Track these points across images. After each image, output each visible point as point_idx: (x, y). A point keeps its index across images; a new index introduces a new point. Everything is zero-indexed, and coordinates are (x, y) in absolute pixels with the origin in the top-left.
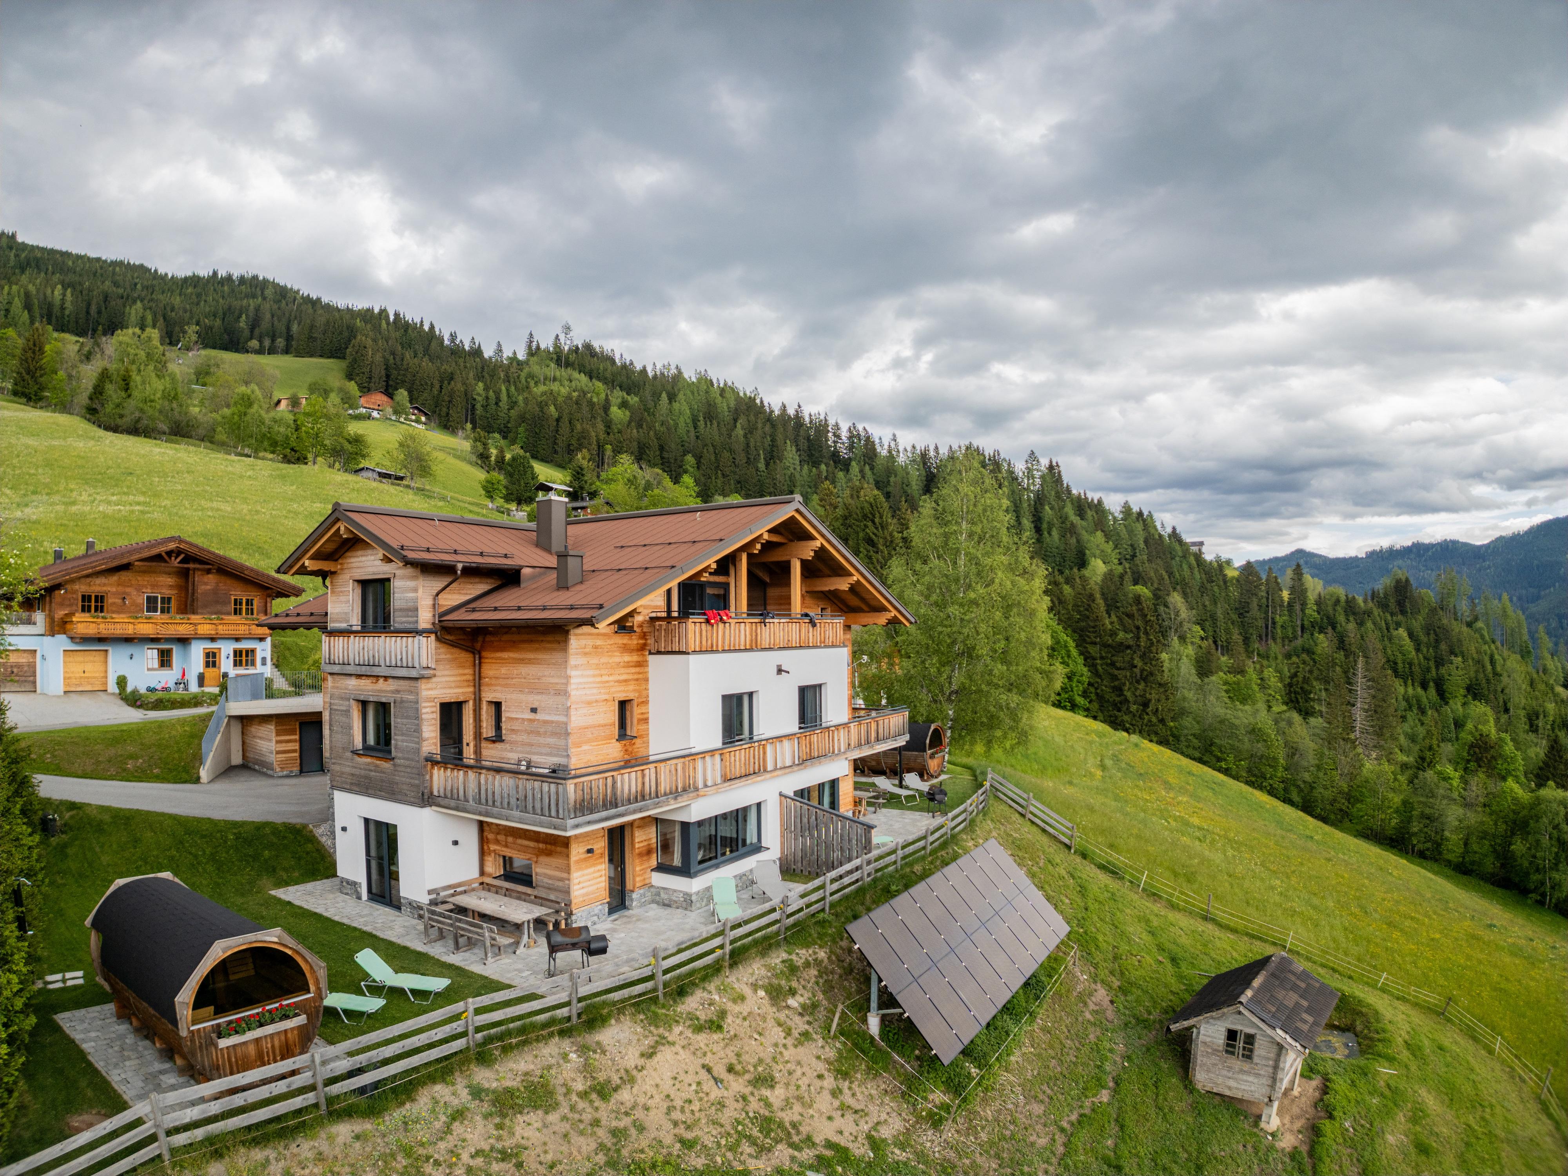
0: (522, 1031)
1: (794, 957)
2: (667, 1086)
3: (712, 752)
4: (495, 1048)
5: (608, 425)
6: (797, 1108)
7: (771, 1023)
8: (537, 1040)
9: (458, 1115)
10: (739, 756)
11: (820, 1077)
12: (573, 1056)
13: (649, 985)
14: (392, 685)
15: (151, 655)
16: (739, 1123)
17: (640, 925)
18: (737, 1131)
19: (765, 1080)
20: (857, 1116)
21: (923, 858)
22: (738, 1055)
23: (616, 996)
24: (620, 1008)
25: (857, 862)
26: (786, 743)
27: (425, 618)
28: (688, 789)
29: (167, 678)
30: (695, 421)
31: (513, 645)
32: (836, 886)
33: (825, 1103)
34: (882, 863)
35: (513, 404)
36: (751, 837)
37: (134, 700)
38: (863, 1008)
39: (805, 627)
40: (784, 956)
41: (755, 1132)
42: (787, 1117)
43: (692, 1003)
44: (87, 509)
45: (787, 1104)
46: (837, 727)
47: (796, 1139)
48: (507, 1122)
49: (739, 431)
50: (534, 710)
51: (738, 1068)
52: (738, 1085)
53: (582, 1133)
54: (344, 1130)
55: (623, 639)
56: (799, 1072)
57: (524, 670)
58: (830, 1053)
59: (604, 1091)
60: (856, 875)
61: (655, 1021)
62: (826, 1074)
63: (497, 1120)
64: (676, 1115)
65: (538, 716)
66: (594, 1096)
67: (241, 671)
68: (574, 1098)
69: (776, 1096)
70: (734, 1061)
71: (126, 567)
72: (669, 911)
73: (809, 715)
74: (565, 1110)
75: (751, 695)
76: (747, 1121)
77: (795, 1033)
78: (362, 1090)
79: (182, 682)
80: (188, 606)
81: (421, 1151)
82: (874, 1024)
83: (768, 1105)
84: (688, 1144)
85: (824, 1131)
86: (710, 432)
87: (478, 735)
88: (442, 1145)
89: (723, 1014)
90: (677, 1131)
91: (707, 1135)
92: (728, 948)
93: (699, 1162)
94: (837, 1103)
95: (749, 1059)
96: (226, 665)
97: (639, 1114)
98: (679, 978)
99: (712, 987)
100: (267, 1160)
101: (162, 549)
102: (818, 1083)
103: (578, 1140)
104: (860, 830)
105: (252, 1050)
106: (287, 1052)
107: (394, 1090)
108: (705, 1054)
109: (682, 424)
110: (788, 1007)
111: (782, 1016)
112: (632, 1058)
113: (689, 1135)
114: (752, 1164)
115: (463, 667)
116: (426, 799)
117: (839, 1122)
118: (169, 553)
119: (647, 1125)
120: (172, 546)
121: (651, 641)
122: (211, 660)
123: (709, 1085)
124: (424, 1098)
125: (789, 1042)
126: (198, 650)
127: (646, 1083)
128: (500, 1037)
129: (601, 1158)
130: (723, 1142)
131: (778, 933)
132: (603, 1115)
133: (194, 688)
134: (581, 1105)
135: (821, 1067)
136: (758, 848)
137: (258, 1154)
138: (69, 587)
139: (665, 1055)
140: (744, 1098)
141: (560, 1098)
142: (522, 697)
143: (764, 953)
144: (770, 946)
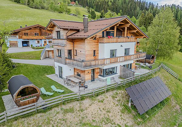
0: (71, 100)
1: (118, 92)
2: (92, 111)
3: (108, 59)
4: (66, 102)
5: (108, 6)
6: (114, 117)
7: (112, 102)
8: (73, 101)
9: (58, 113)
10: (113, 60)
11: (119, 112)
12: (78, 104)
13: (92, 94)
14: (61, 47)
15: (36, 42)
16: (103, 118)
17: (96, 84)
18: (102, 120)
19: (109, 112)
20: (124, 120)
21: (144, 78)
22: (105, 107)
23: (86, 95)
24: (87, 97)
25: (131, 77)
26: (122, 57)
27: (65, 37)
28: (104, 64)
29: (39, 45)
30: (122, 4)
31: (78, 41)
32: (127, 81)
33: (119, 117)
34: (136, 78)
35: (93, 3)
36: (115, 72)
37: (33, 48)
38: (128, 102)
39: (127, 39)
40: (116, 91)
41: (105, 120)
42: (111, 118)
43: (99, 98)
44: (28, 20)
45: (112, 116)
46: (132, 55)
47: (112, 122)
48: (65, 114)
49: (129, 5)
50: (81, 51)
51: (105, 109)
52: (104, 112)
53: (77, 117)
54: (39, 115)
55: (94, 41)
56: (115, 111)
57: (80, 45)
58: (121, 109)
59: (82, 110)
60: (131, 80)
61: (92, 100)
62: (120, 112)
63: (64, 114)
64: (93, 116)
65: (81, 52)
66: (80, 111)
67: (50, 44)
68: (77, 111)
69: (110, 115)
70: (104, 108)
71: (31, 29)
72: (100, 82)
73: (127, 53)
74: (75, 113)
75: (116, 50)
76: (104, 118)
77: (116, 104)
78: (43, 108)
79: (41, 45)
80: (41, 35)
81: (51, 119)
82: (130, 104)
83: (108, 116)
84: (94, 121)
85: (117, 122)
86: (125, 5)
87: (74, 55)
88: (54, 118)
89: (104, 100)
90: (92, 118)
91: (97, 120)
92: (106, 89)
93: (95, 124)
94: (121, 117)
95: (107, 108)
96: (48, 43)
97: (87, 115)
98: (97, 93)
99: (103, 95)
100: (25, 120)
101: (36, 26)
102: (118, 113)
103: (76, 118)
104: (133, 72)
105: (27, 102)
106: (33, 102)
107: (49, 108)
108: (100, 106)
109: (120, 4)
110: (115, 100)
111: (114, 101)
112: (87, 105)
113: (94, 119)
114: (104, 126)
115: (71, 44)
116: (66, 64)
117: (120, 121)
118: (37, 27)
119: (88, 117)
120: (38, 26)
121: (99, 41)
122: (45, 42)
123: (99, 111)
124: (53, 110)
125: (114, 106)
126: (43, 41)
127: (89, 110)
128: (67, 101)
129: (79, 122)
130: (100, 121)
131: (115, 87)
132: (81, 114)
133: (43, 46)
134: (78, 112)
135: (119, 111)
136: (116, 73)
137: (23, 119)
138: (21, 32)
139: (93, 105)
140: (105, 114)
141: (75, 111)
142: (79, 49)
143: (112, 91)
144: (114, 89)
